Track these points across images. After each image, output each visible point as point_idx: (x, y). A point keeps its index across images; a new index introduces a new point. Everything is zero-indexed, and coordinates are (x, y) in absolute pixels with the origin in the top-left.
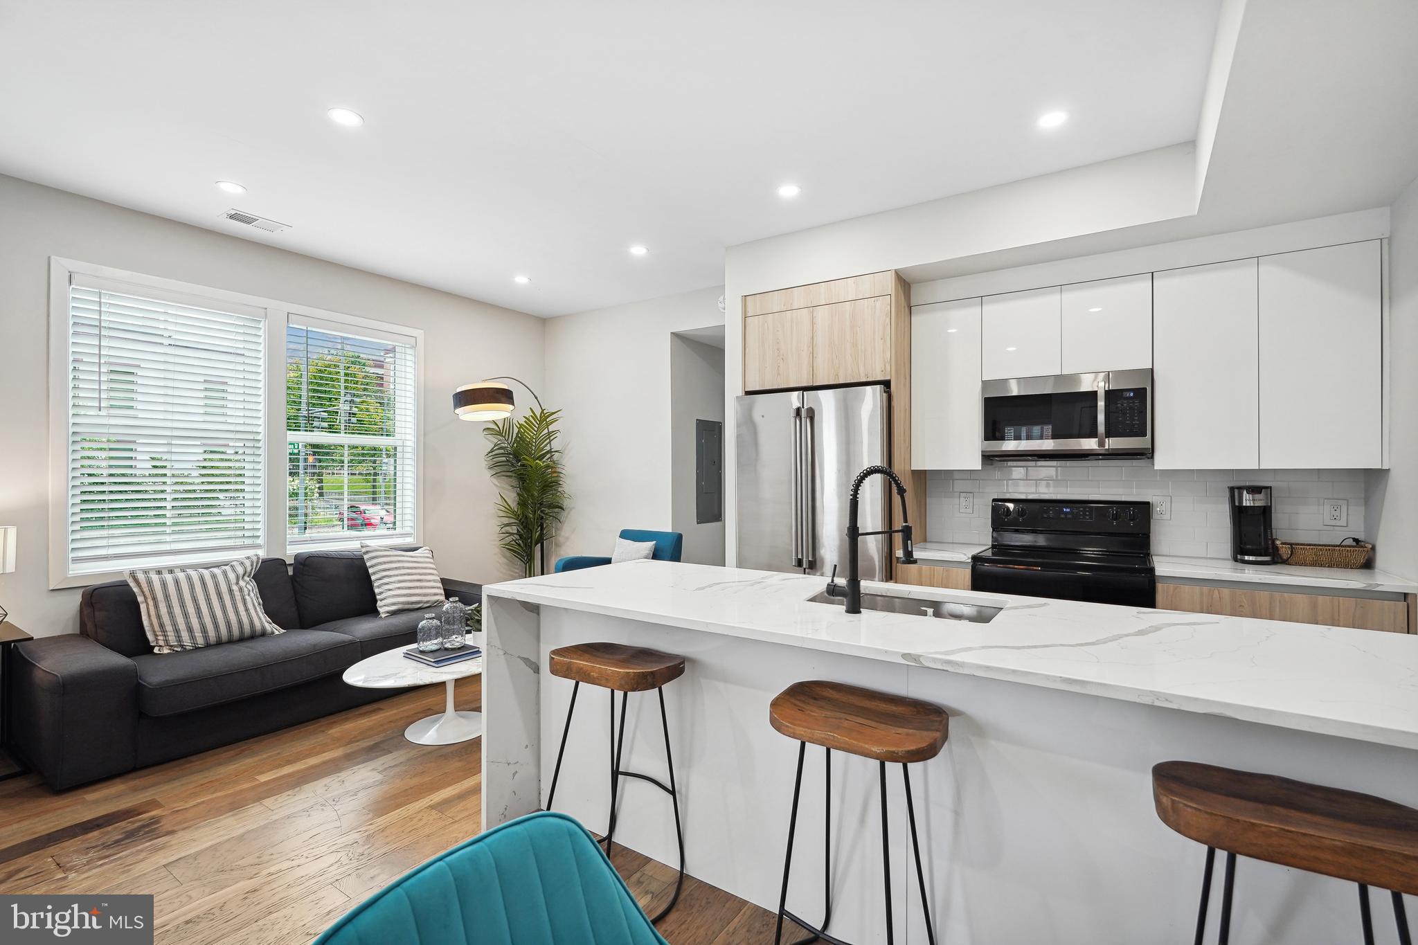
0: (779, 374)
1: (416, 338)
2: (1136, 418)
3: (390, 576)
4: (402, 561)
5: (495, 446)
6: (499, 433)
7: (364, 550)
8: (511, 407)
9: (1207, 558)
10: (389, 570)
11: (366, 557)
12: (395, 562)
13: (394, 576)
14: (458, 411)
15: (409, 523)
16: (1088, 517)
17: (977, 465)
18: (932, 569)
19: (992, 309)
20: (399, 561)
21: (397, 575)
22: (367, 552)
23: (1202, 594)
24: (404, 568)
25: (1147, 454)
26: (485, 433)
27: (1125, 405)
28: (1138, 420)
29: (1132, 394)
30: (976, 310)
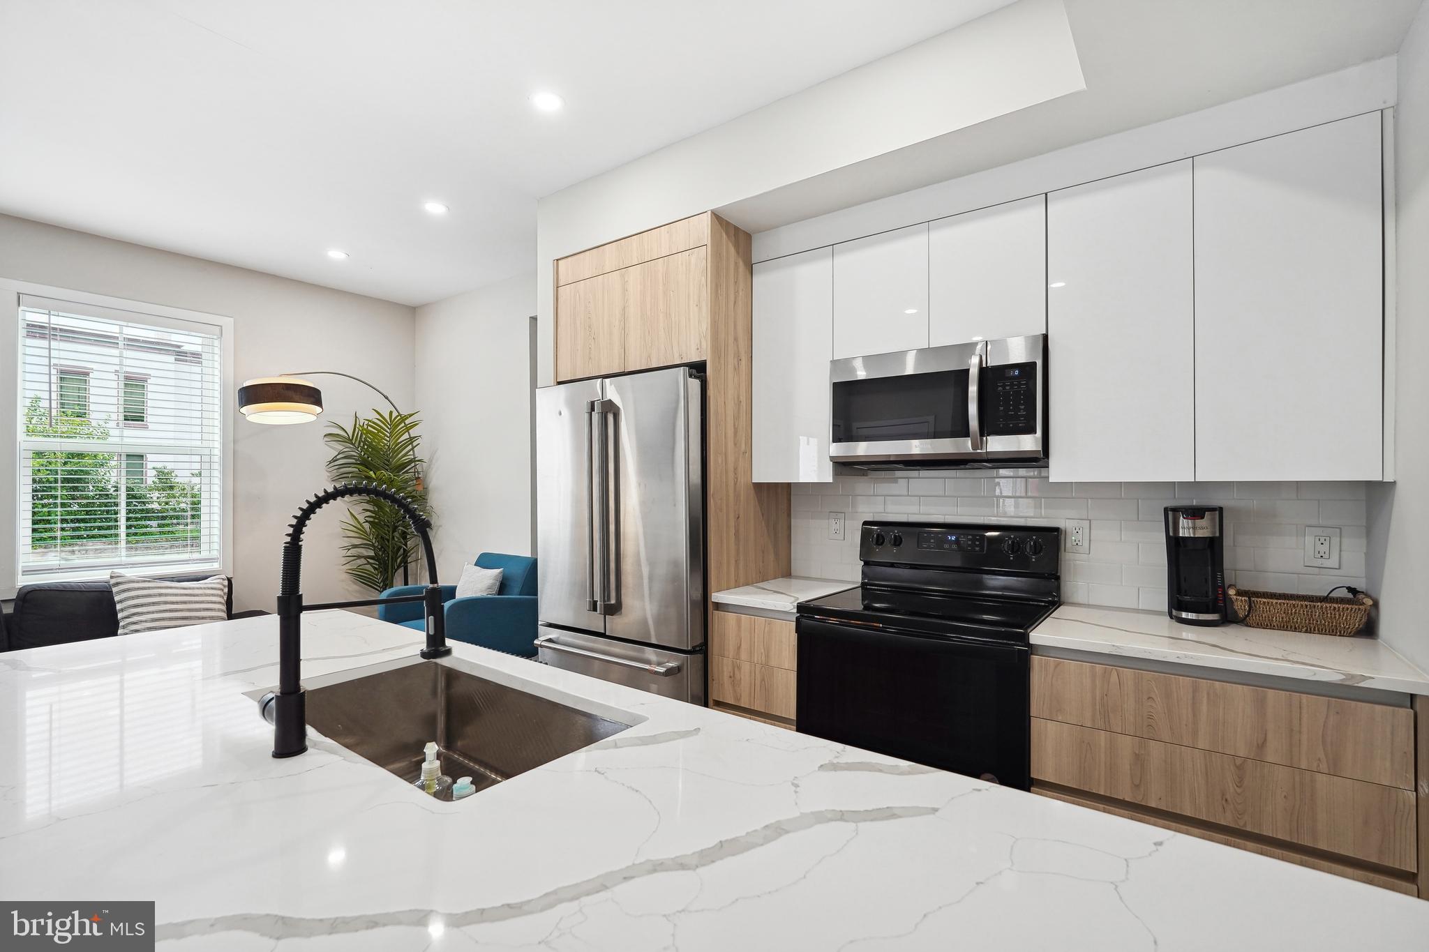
0: (590, 358)
1: (221, 326)
2: (1022, 407)
3: (142, 614)
4: (166, 595)
5: (339, 454)
6: (349, 440)
7: (113, 581)
8: (318, 409)
9: (1137, 611)
10: (142, 605)
11: (115, 590)
12: (155, 595)
13: (148, 613)
14: (244, 410)
15: (216, 546)
16: (977, 549)
17: (826, 475)
18: (753, 620)
19: (847, 261)
20: (160, 595)
21: (153, 612)
22: (117, 584)
23: (1093, 676)
24: (166, 603)
25: (1039, 460)
26: (326, 439)
27: (1008, 388)
28: (1024, 410)
29: (1017, 372)
30: (827, 263)
